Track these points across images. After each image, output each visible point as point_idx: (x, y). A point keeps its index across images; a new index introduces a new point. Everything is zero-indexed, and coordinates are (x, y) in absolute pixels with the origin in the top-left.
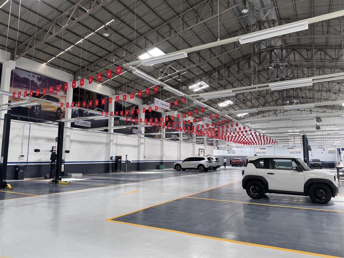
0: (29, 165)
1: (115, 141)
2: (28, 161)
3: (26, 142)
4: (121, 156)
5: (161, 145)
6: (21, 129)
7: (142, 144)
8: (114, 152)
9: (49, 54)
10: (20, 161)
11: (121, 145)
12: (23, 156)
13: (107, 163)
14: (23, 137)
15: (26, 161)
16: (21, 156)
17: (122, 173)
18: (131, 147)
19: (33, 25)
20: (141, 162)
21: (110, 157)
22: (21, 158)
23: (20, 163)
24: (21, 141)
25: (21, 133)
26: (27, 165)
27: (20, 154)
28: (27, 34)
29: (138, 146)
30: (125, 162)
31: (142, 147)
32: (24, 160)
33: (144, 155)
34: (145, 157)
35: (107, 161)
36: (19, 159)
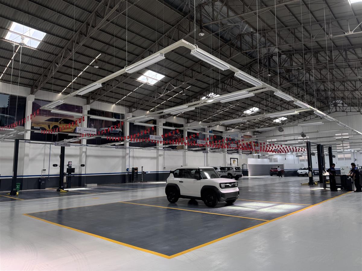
0: (50, 177)
1: (131, 154)
2: (50, 174)
3: (47, 158)
4: (137, 168)
5: (183, 156)
6: (43, 148)
7: (160, 155)
8: (131, 164)
9: (61, 86)
10: (43, 174)
11: (138, 158)
12: (45, 170)
13: (124, 174)
14: (45, 154)
15: (48, 174)
16: (43, 170)
17: (139, 183)
18: (149, 160)
19: (40, 67)
20: (159, 173)
21: (126, 169)
22: (43, 172)
23: (43, 175)
24: (43, 158)
25: (43, 152)
26: (48, 177)
27: (43, 168)
28: (38, 74)
29: (156, 158)
30: (141, 173)
31: (161, 159)
32: (46, 173)
33: (164, 166)
34: (165, 168)
35: (124, 172)
36: (42, 173)
